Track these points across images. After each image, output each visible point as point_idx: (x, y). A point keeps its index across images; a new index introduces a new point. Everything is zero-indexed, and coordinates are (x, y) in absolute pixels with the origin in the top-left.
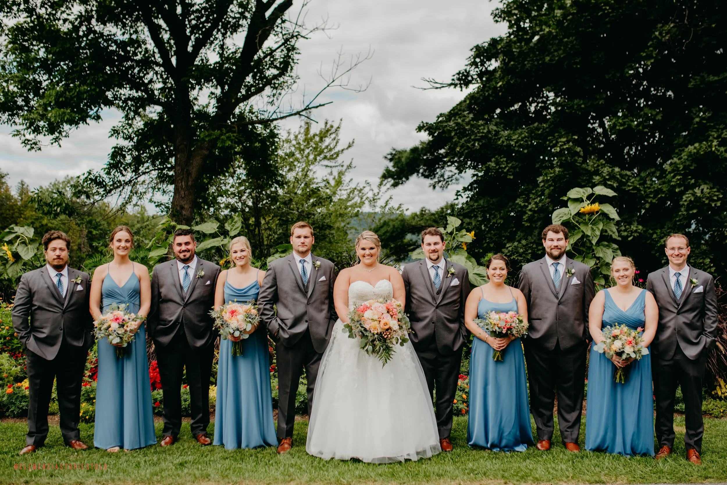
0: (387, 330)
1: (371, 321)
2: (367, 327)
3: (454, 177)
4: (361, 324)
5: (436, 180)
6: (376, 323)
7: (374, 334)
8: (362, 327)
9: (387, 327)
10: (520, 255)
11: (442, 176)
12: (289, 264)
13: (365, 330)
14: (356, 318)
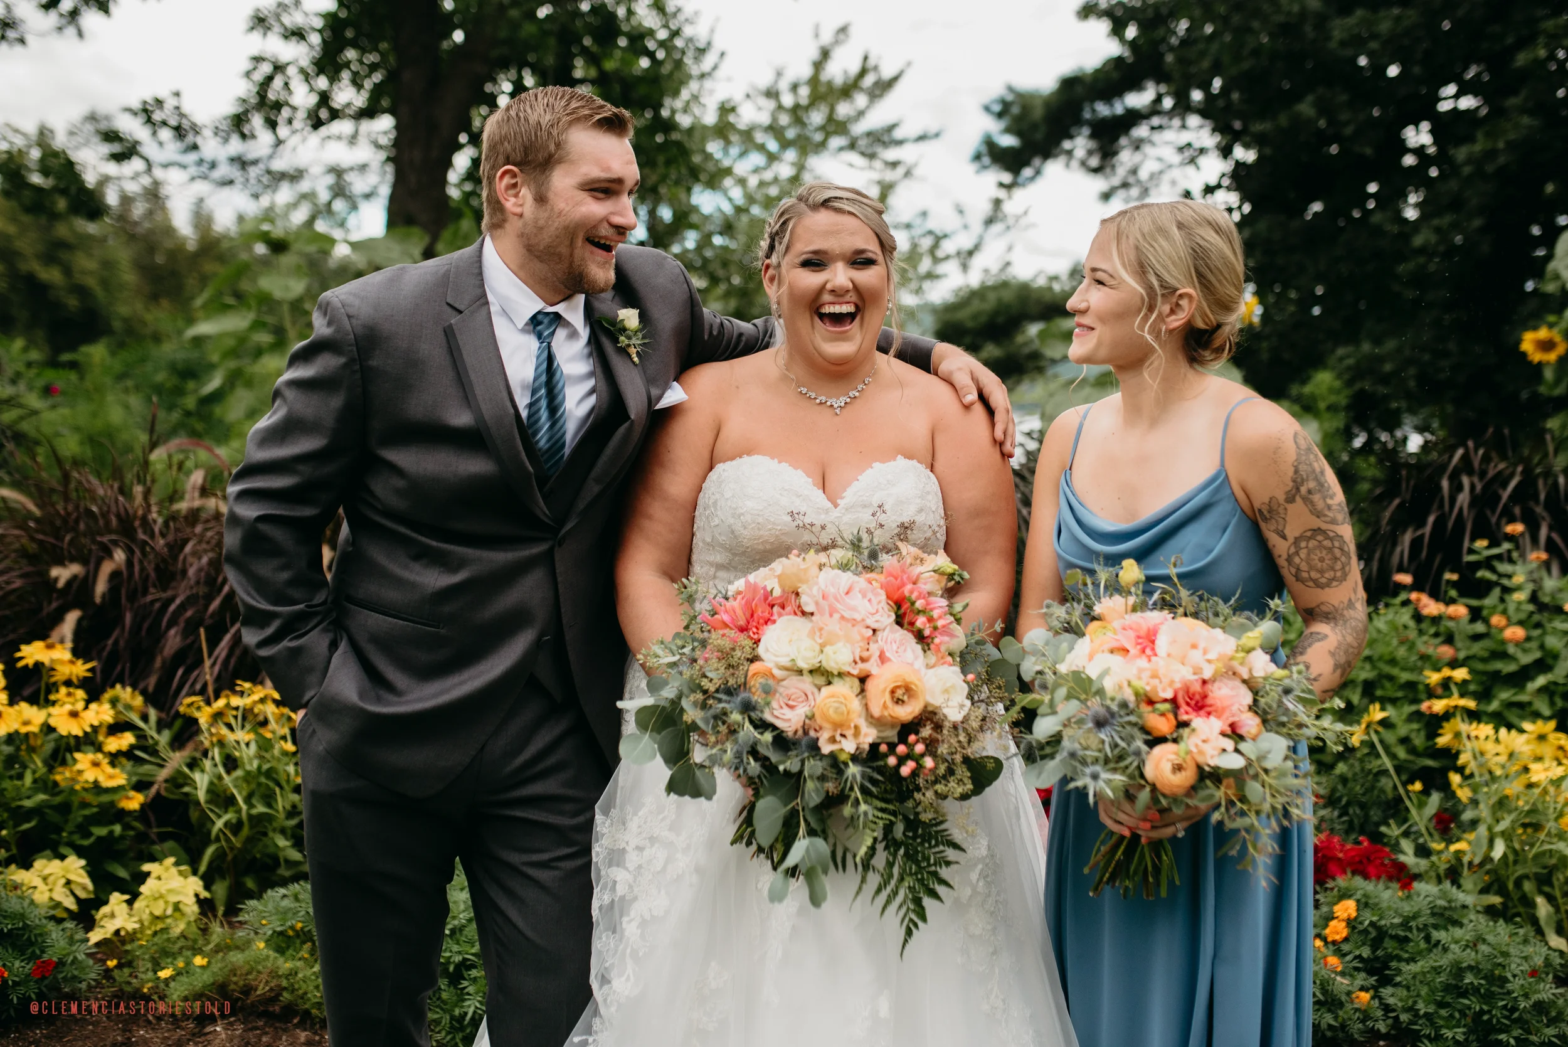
0: (907, 729)
1: (806, 683)
2: (789, 720)
3: (1166, 178)
4: (747, 708)
5: (1116, 181)
6: (844, 689)
7: (835, 763)
8: (762, 725)
9: (906, 712)
10: (1385, 380)
11: (1134, 171)
12: (449, 334)
13: (782, 742)
14: (715, 674)
